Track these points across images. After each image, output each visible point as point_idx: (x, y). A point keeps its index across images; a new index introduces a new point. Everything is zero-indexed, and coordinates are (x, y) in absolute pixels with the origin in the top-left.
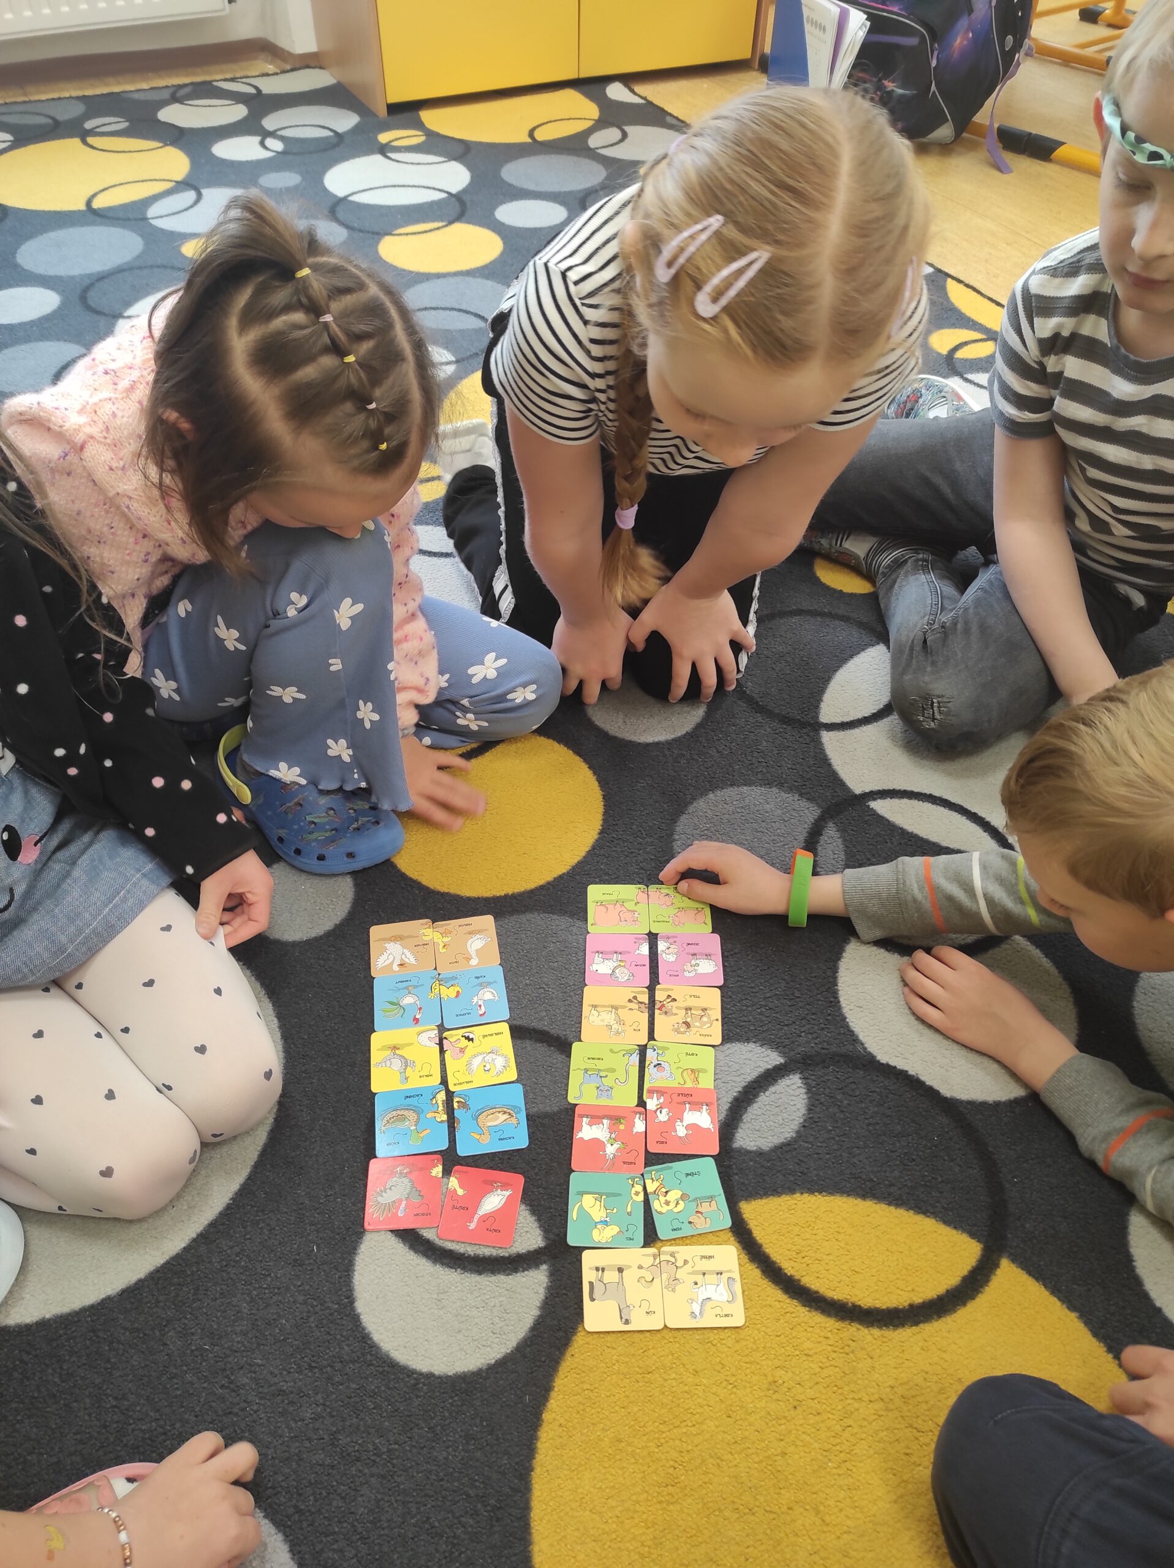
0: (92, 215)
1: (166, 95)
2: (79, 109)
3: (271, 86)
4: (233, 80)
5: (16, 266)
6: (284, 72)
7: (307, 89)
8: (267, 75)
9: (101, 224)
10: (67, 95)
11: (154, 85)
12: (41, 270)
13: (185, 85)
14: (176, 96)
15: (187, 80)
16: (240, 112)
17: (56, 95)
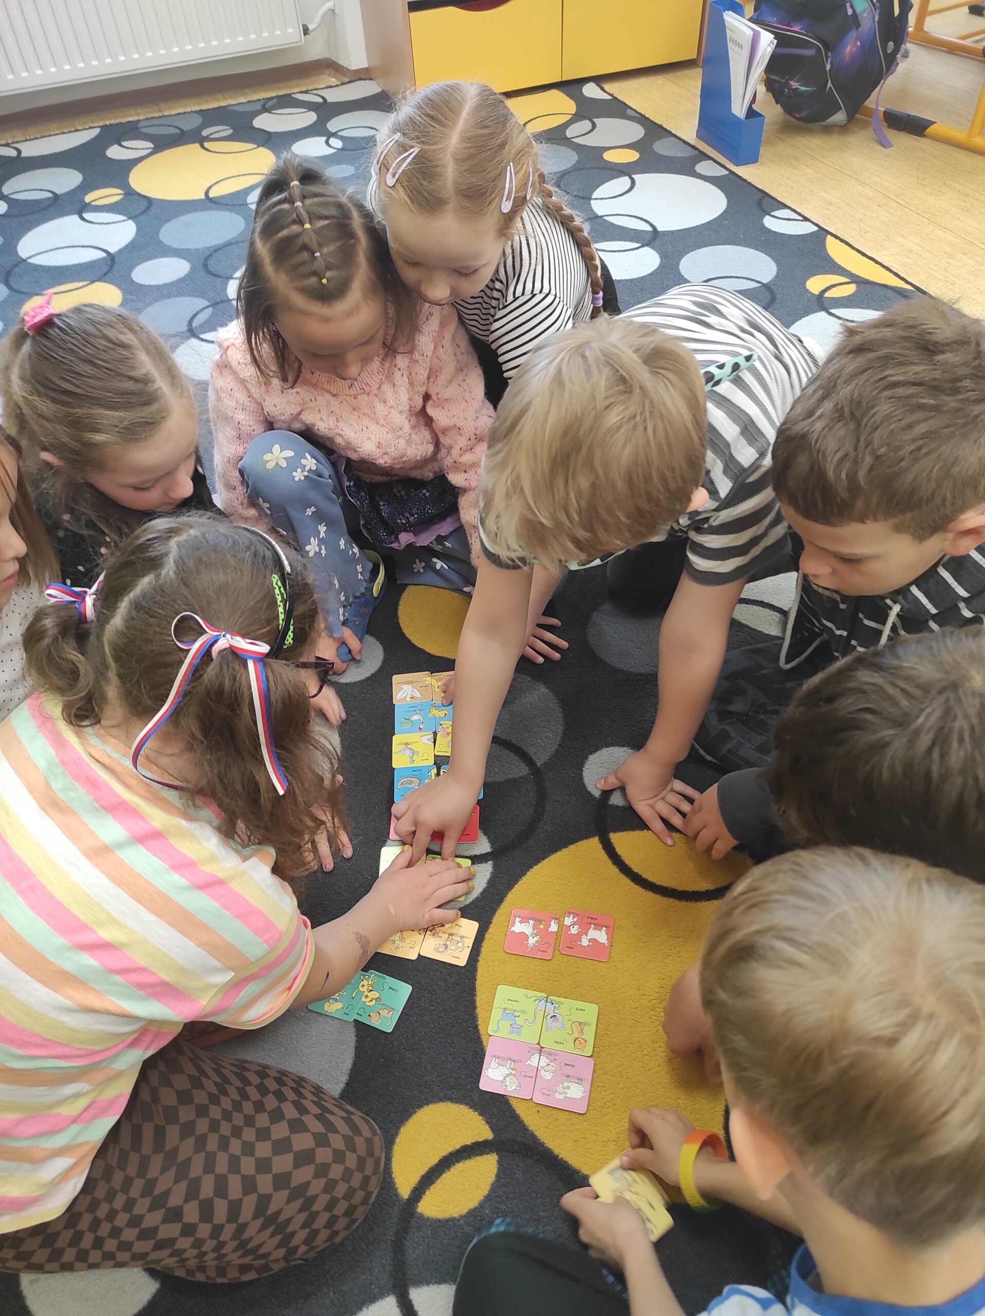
0: (210, 202)
1: (258, 107)
2: (197, 121)
3: (334, 96)
4: (306, 92)
5: (160, 242)
6: (343, 84)
7: (360, 97)
8: (331, 87)
9: (216, 209)
10: (189, 110)
11: (250, 99)
12: (176, 245)
13: (272, 98)
14: (266, 107)
15: (273, 94)
16: (310, 118)
17: (181, 111)
